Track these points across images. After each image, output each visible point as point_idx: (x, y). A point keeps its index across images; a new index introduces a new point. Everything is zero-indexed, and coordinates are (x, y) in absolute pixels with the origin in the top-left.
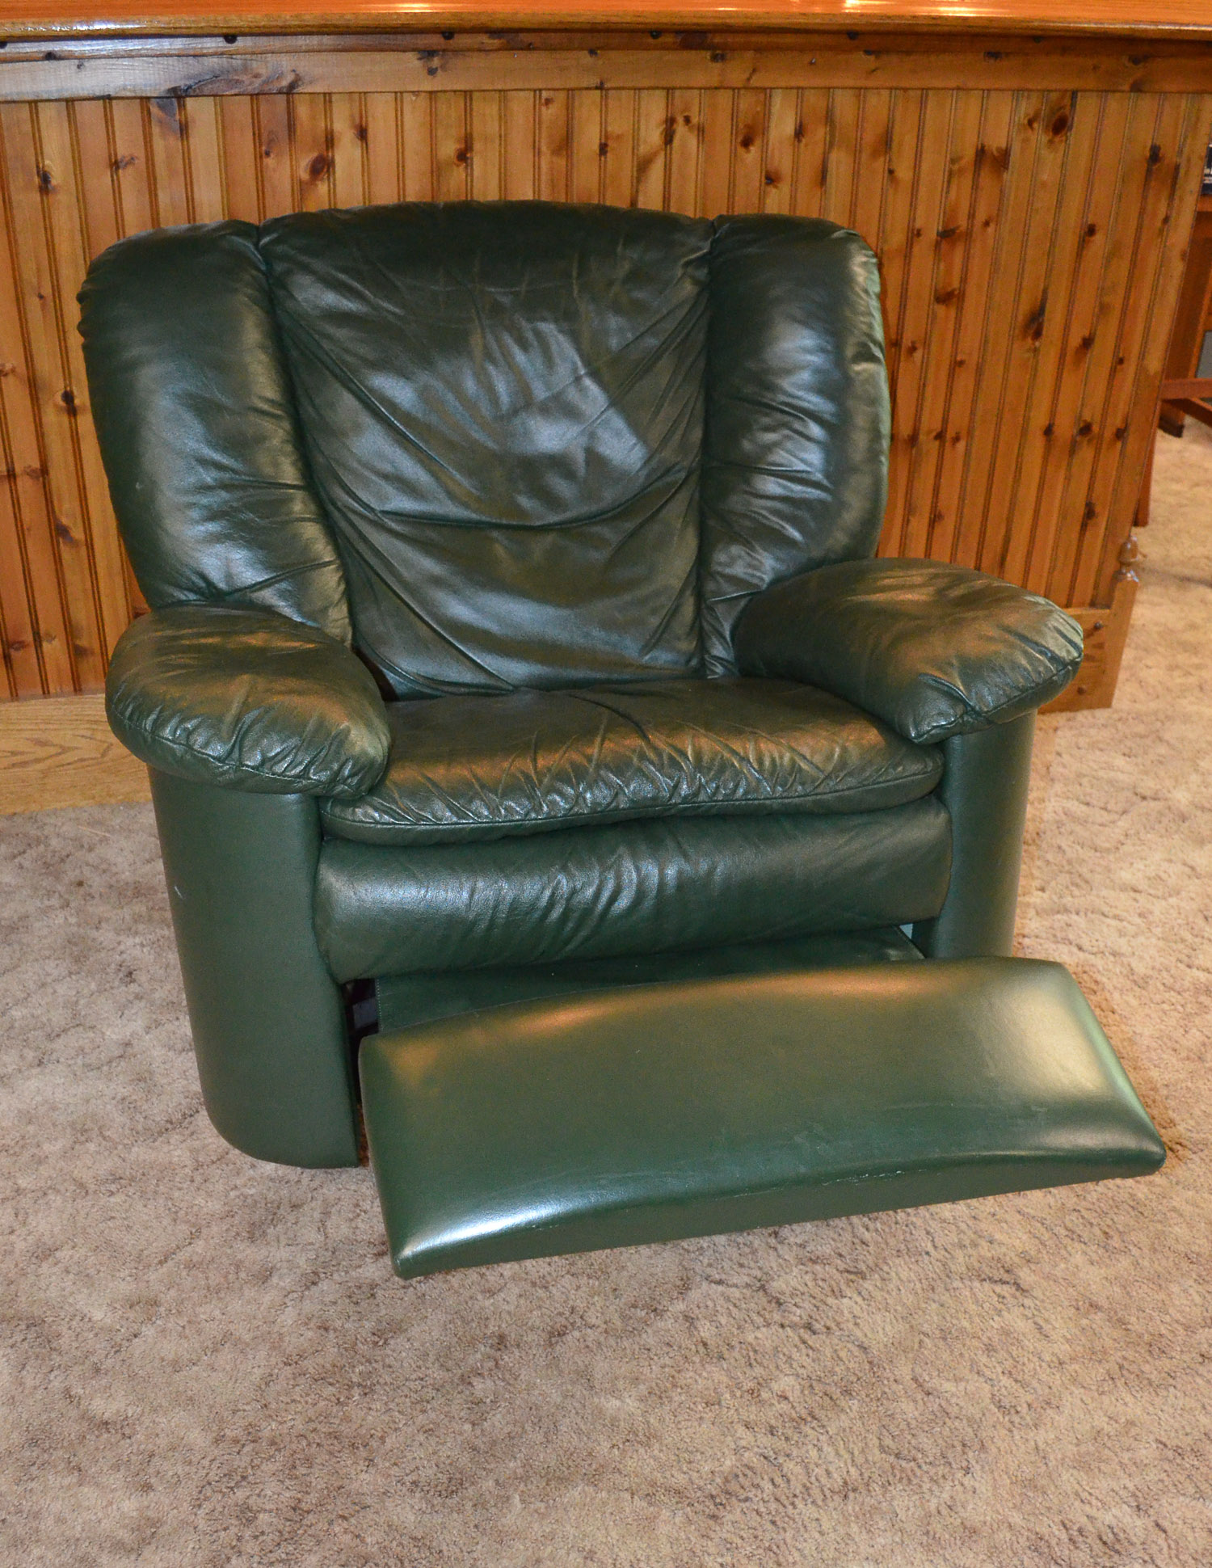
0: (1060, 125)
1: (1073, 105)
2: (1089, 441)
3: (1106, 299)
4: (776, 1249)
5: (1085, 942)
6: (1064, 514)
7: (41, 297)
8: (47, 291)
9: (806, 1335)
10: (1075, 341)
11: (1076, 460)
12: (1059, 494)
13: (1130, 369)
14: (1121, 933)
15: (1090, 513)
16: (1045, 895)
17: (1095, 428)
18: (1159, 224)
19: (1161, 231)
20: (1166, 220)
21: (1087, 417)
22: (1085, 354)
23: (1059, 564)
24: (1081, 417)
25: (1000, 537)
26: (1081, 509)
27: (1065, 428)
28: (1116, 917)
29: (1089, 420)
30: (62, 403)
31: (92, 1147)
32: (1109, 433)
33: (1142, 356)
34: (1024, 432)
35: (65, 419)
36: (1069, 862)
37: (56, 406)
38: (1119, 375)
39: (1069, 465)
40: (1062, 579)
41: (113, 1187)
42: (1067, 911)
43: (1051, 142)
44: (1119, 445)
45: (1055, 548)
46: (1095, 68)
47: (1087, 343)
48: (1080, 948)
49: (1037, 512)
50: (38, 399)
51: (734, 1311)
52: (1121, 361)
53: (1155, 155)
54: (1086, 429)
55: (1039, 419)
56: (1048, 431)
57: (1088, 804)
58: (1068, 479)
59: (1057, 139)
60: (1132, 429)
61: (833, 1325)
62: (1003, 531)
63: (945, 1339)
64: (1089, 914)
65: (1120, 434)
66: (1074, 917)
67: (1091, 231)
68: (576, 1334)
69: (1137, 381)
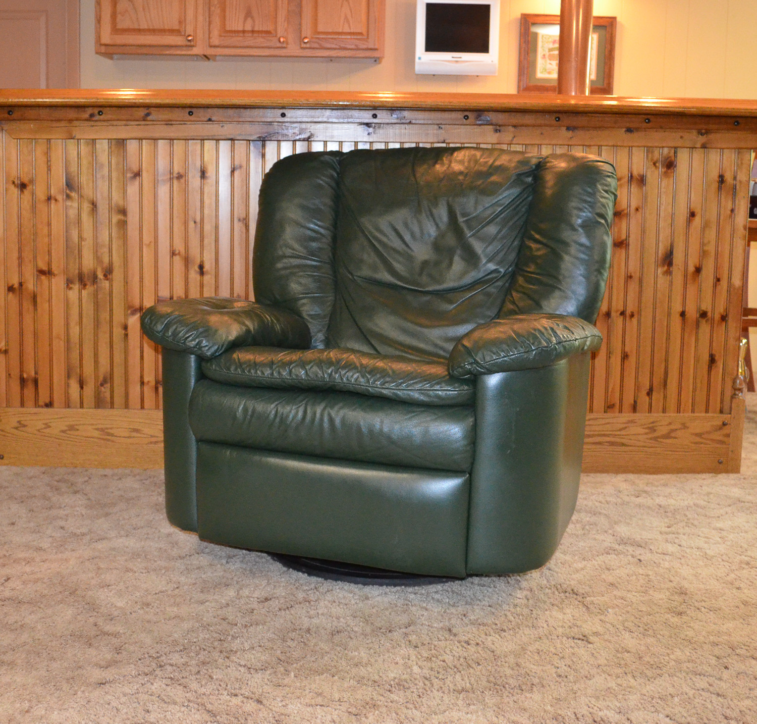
0: (670, 165)
1: (675, 156)
2: (706, 321)
3: (706, 248)
4: (462, 620)
5: (683, 543)
6: (697, 360)
7: (195, 222)
8: (198, 220)
9: (465, 645)
10: (691, 269)
11: (701, 330)
12: (693, 349)
13: (724, 283)
14: (706, 542)
15: (712, 360)
16: (670, 529)
17: (709, 314)
18: (729, 212)
19: (731, 216)
20: (732, 211)
21: (704, 308)
22: (698, 276)
23: (698, 389)
24: (700, 309)
25: (663, 370)
26: (706, 357)
27: (692, 313)
28: (706, 537)
29: (705, 310)
30: (198, 269)
31: (139, 560)
32: (717, 317)
33: (730, 278)
34: (669, 315)
35: (198, 277)
36: (688, 519)
37: (195, 271)
38: (719, 288)
39: (697, 333)
40: (701, 396)
41: (144, 571)
42: (678, 533)
43: (665, 173)
44: (724, 324)
45: (695, 378)
46: (681, 137)
47: (698, 270)
48: (680, 545)
49: (681, 357)
50: (188, 267)
51: (430, 634)
52: (718, 280)
53: (722, 179)
54: (704, 315)
55: (677, 308)
56: (683, 314)
57: (709, 502)
58: (697, 340)
59: (669, 171)
60: (730, 316)
61: (480, 643)
62: (663, 366)
63: (538, 653)
64: (691, 536)
65: (724, 318)
66: (681, 535)
67: (693, 214)
68: (347, 633)
69: (728, 291)
